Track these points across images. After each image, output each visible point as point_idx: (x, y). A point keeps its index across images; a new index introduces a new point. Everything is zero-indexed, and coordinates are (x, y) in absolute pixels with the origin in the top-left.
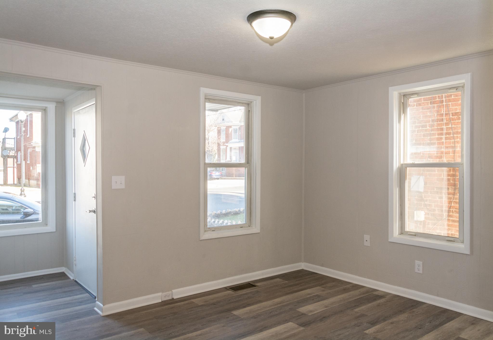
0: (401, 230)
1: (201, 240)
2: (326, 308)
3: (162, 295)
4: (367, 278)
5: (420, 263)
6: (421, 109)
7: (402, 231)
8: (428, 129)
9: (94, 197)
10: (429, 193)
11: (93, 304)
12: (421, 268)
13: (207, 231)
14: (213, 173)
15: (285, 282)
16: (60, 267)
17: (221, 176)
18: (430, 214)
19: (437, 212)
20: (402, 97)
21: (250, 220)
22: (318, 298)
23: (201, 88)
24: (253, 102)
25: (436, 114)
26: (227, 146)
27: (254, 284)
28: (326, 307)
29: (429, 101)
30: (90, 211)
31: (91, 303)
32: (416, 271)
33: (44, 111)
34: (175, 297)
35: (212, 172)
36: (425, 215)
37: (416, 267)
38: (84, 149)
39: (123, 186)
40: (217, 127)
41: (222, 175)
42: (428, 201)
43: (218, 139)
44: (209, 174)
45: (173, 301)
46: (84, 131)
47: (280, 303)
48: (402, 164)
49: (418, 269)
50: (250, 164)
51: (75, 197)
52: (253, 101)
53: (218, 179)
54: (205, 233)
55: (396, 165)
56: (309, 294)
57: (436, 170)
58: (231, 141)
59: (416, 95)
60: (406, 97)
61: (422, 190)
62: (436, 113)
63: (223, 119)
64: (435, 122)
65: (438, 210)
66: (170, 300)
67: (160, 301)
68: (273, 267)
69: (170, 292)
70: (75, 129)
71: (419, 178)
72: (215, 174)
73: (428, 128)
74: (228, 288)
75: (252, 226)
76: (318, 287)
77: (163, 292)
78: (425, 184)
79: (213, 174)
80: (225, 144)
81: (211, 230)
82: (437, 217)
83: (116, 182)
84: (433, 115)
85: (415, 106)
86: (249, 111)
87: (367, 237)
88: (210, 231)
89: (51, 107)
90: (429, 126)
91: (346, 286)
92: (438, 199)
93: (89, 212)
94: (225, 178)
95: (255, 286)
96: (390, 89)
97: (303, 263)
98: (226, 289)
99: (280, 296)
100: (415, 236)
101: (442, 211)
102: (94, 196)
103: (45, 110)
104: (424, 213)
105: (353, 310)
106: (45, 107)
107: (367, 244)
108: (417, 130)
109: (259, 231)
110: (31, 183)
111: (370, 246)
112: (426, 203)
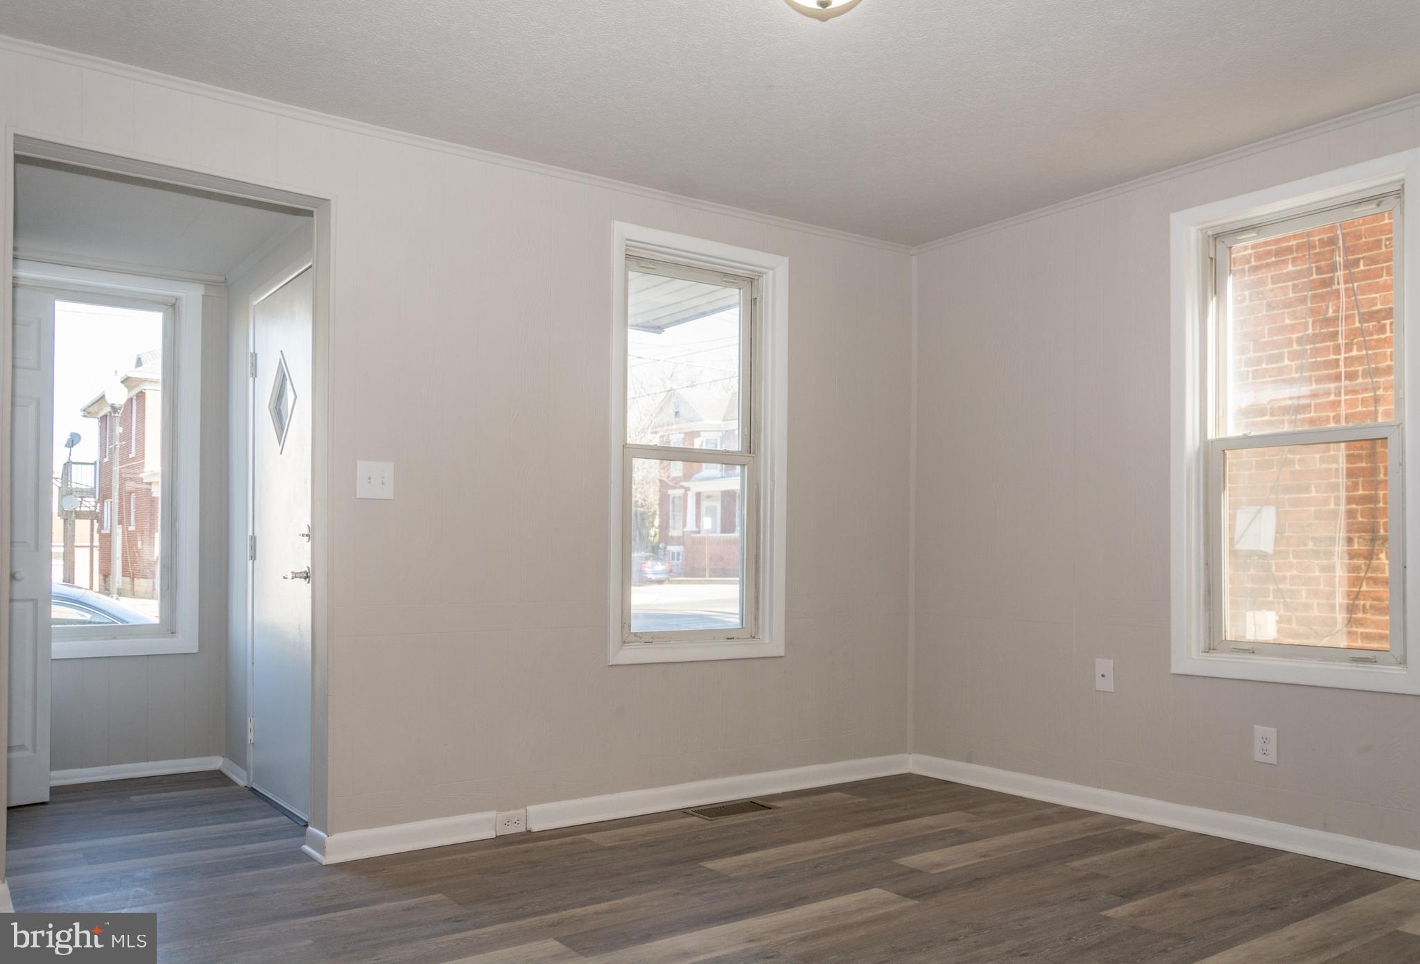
0: (1208, 640)
1: (611, 664)
2: (983, 859)
3: (497, 816)
4: (1104, 788)
5: (1271, 732)
6: (1265, 309)
7: (1212, 644)
8: (1285, 367)
9: (307, 535)
10: (1291, 556)
11: (301, 839)
12: (1272, 748)
13: (629, 642)
14: (646, 565)
15: (859, 800)
16: (208, 755)
17: (670, 576)
18: (1294, 617)
19: (1315, 612)
20: (1211, 241)
21: (756, 618)
22: (960, 837)
23: (615, 221)
24: (764, 275)
25: (1310, 321)
26: (687, 489)
27: (766, 804)
28: (984, 856)
29: (1290, 283)
30: (295, 575)
31: (293, 836)
32: (1258, 756)
33: (170, 310)
34: (535, 828)
35: (644, 563)
36: (1279, 622)
37: (1258, 744)
38: (282, 408)
39: (387, 493)
40: (658, 435)
41: (671, 571)
42: (1288, 581)
43: (662, 468)
44: (634, 568)
45: (528, 836)
46: (281, 351)
47: (842, 847)
48: (1212, 442)
49: (1265, 751)
50: (757, 456)
51: (253, 548)
52: (768, 270)
53: (660, 582)
54: (624, 648)
55: (1192, 441)
56: (931, 827)
57: (1313, 486)
58: (698, 476)
59: (1251, 233)
60: (1223, 242)
61: (1269, 548)
62: (1310, 318)
63: (677, 413)
64: (1306, 345)
65: (1318, 604)
66: (521, 834)
67: (492, 835)
68: (822, 761)
69: (522, 811)
70: (256, 355)
71: (1259, 512)
72: (652, 568)
73: (1287, 362)
74: (689, 811)
75: (760, 636)
76: (959, 813)
77: (500, 809)
78: (1280, 531)
79: (648, 567)
80: (682, 484)
81: (642, 640)
82: (1314, 628)
83: (370, 479)
84: (1301, 324)
85: (1248, 301)
86: (753, 301)
87: (1104, 665)
88: (638, 643)
89: (192, 297)
90: (1288, 356)
91: (1040, 812)
92: (1317, 573)
93: (292, 578)
94: (682, 581)
95: (770, 808)
96: (1174, 217)
97: (911, 756)
98: (684, 812)
99: (843, 831)
100: (1253, 652)
101: (1332, 608)
102: (306, 532)
103: (173, 306)
104: (1277, 618)
105: (1067, 864)
106: (173, 297)
107: (1105, 685)
108: (1253, 372)
109: (781, 652)
110: (136, 588)
111: (1113, 691)
112: (1281, 586)
